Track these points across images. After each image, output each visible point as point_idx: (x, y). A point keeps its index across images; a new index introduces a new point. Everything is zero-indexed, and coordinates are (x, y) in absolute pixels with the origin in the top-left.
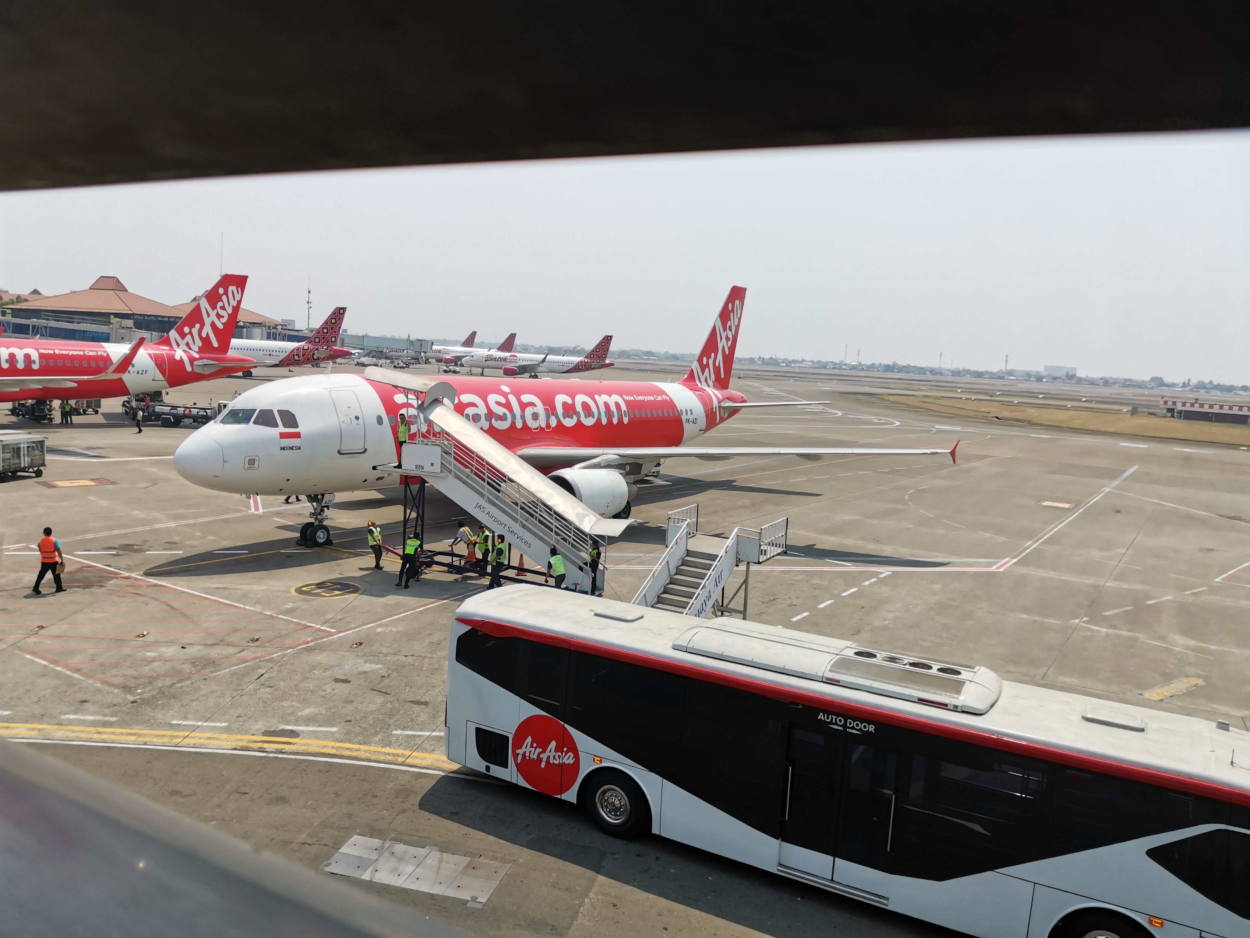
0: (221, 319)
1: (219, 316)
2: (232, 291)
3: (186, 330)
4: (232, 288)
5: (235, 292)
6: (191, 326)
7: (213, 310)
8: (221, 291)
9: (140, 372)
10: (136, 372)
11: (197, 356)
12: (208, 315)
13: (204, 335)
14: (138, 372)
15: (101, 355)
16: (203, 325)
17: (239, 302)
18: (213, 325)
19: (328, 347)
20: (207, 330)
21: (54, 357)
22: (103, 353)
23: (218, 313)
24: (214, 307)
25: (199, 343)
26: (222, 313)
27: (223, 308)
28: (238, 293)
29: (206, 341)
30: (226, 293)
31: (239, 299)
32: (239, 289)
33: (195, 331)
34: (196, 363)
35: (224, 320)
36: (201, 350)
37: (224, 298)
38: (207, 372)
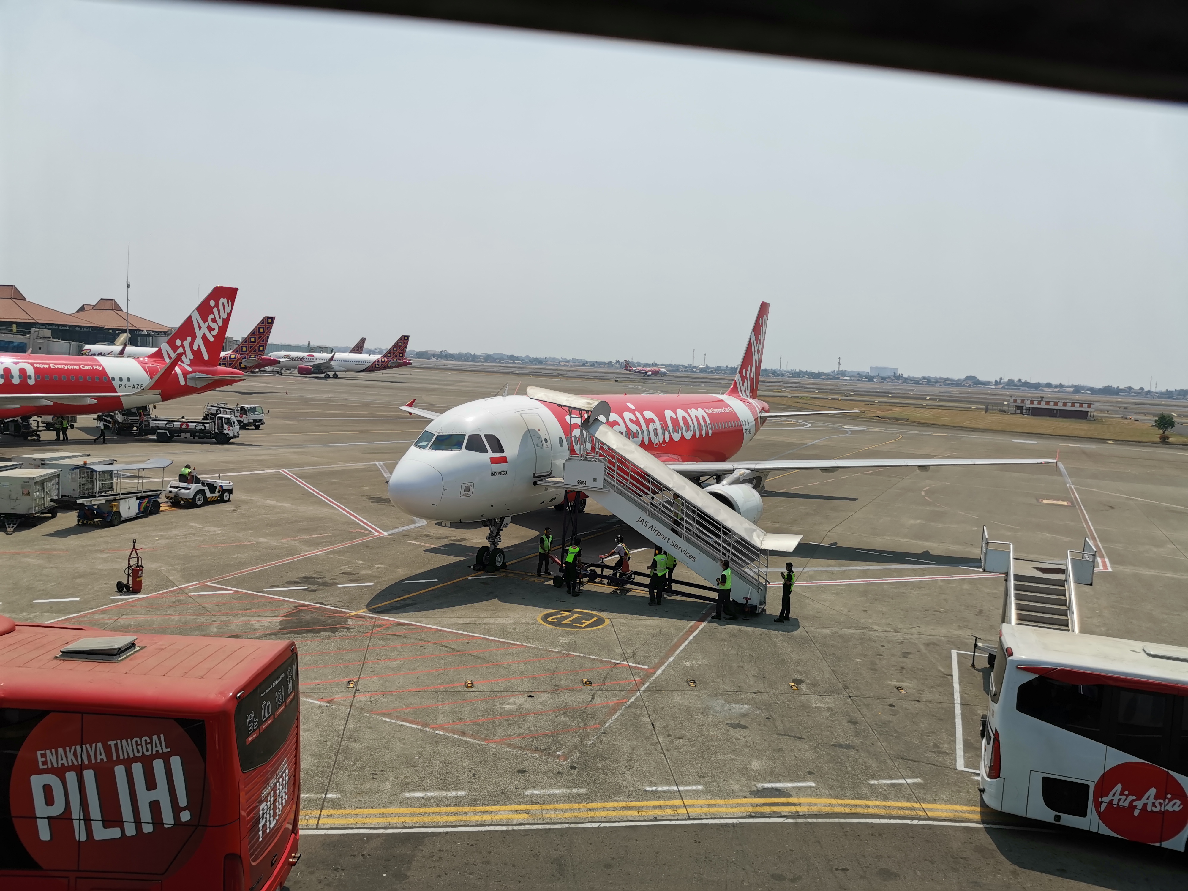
0: (212, 332)
1: (210, 329)
2: (223, 303)
3: (178, 342)
4: (223, 301)
5: (226, 304)
6: (183, 340)
7: (204, 323)
8: (212, 303)
9: (136, 386)
10: (132, 386)
11: (190, 369)
12: (200, 328)
13: (195, 348)
14: (134, 387)
15: (96, 369)
16: (194, 337)
17: (229, 315)
18: (204, 337)
19: (255, 356)
20: (199, 342)
21: (50, 371)
22: (98, 367)
23: (209, 325)
24: (205, 320)
25: (190, 356)
26: (213, 325)
27: (214, 320)
28: (229, 306)
29: (197, 354)
30: (217, 305)
31: (229, 312)
32: (230, 301)
33: (187, 344)
34: (189, 376)
35: (215, 333)
36: (192, 363)
37: (215, 310)
38: (199, 385)
